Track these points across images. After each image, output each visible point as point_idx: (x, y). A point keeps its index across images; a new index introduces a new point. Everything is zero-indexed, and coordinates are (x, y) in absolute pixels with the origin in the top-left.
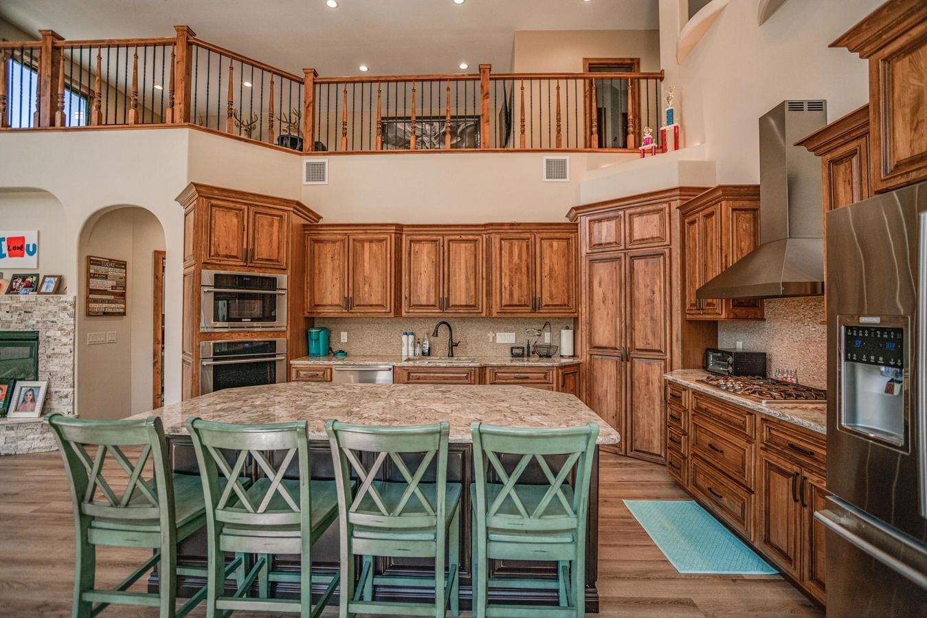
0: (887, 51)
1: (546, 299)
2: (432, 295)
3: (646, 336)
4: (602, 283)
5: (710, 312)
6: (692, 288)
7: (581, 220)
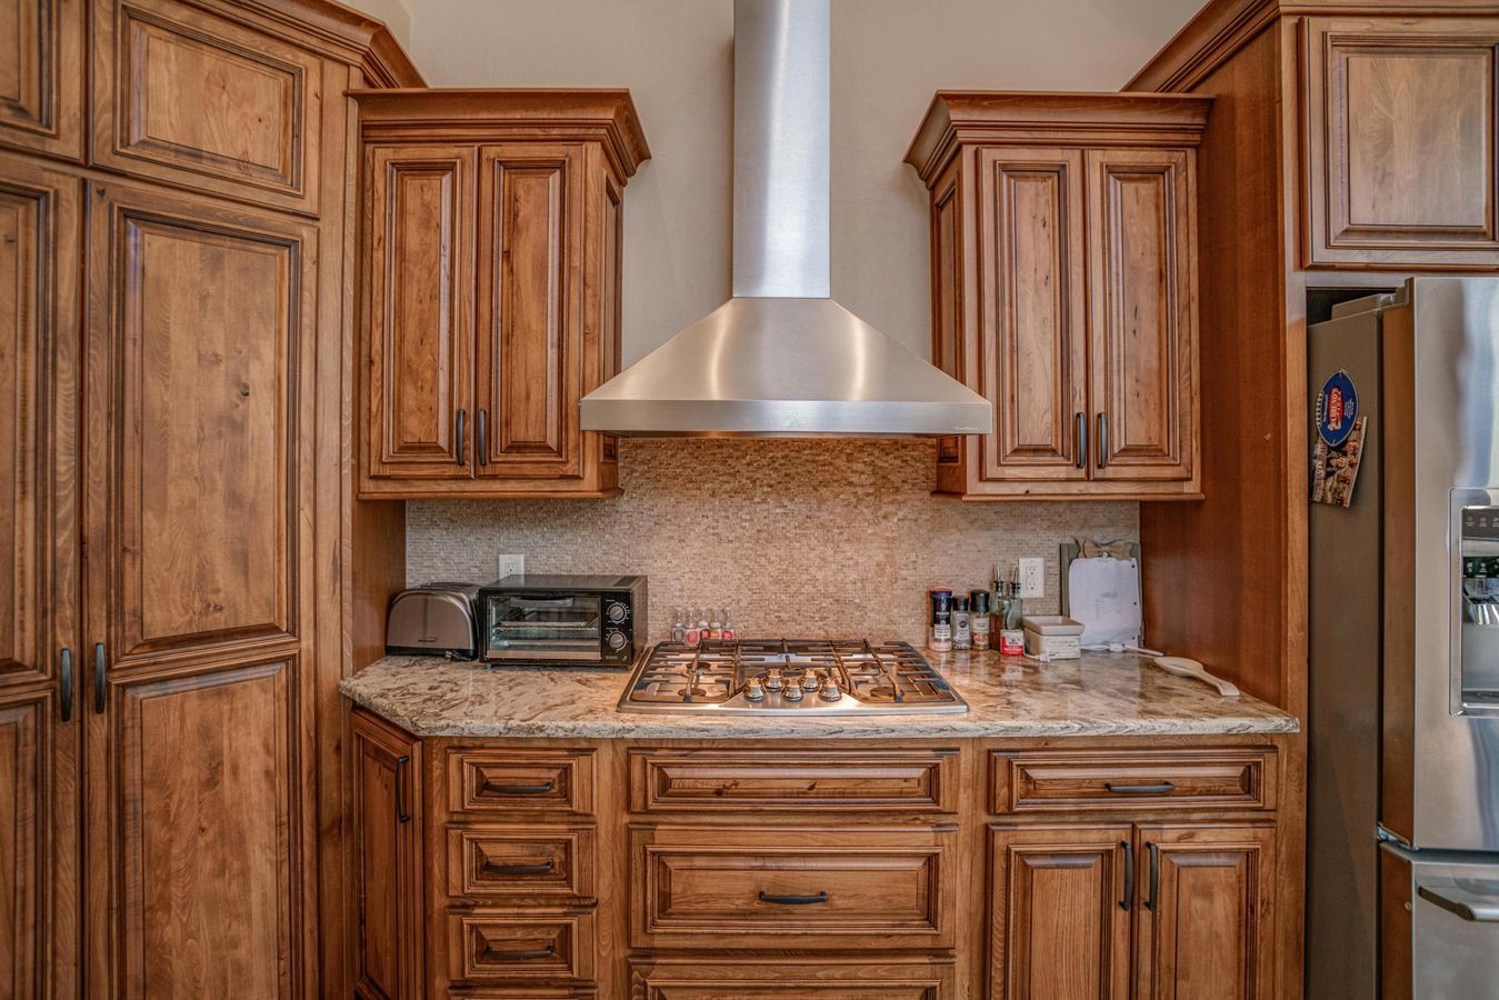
3: (203, 578)
5: (528, 470)
6: (409, 390)
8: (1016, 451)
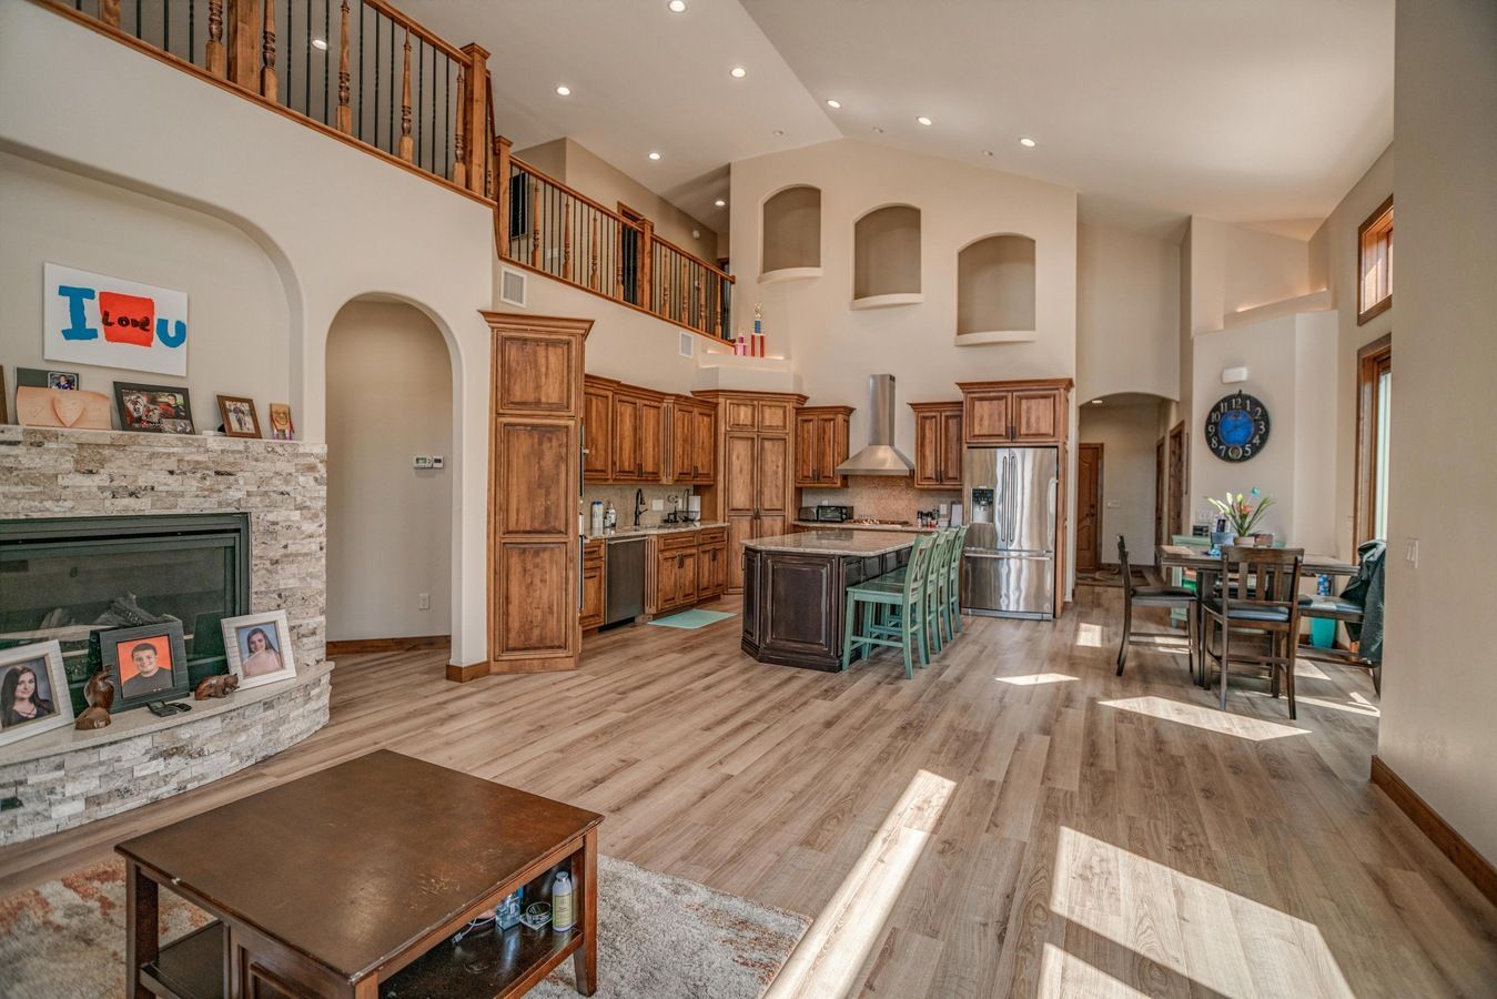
0: (974, 395)
1: (700, 471)
2: (632, 460)
3: (771, 500)
4: (739, 456)
5: (827, 482)
6: (805, 465)
7: (721, 400)
8: (924, 479)
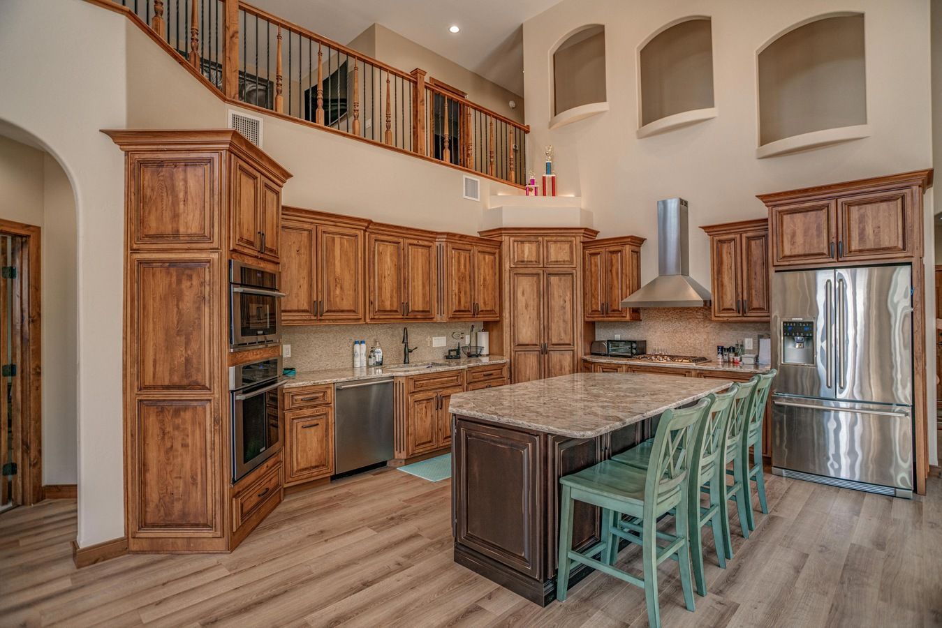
1: (482, 307)
2: (395, 300)
3: (559, 334)
4: (525, 292)
5: (615, 315)
6: (593, 299)
7: (505, 238)
8: (723, 310)
